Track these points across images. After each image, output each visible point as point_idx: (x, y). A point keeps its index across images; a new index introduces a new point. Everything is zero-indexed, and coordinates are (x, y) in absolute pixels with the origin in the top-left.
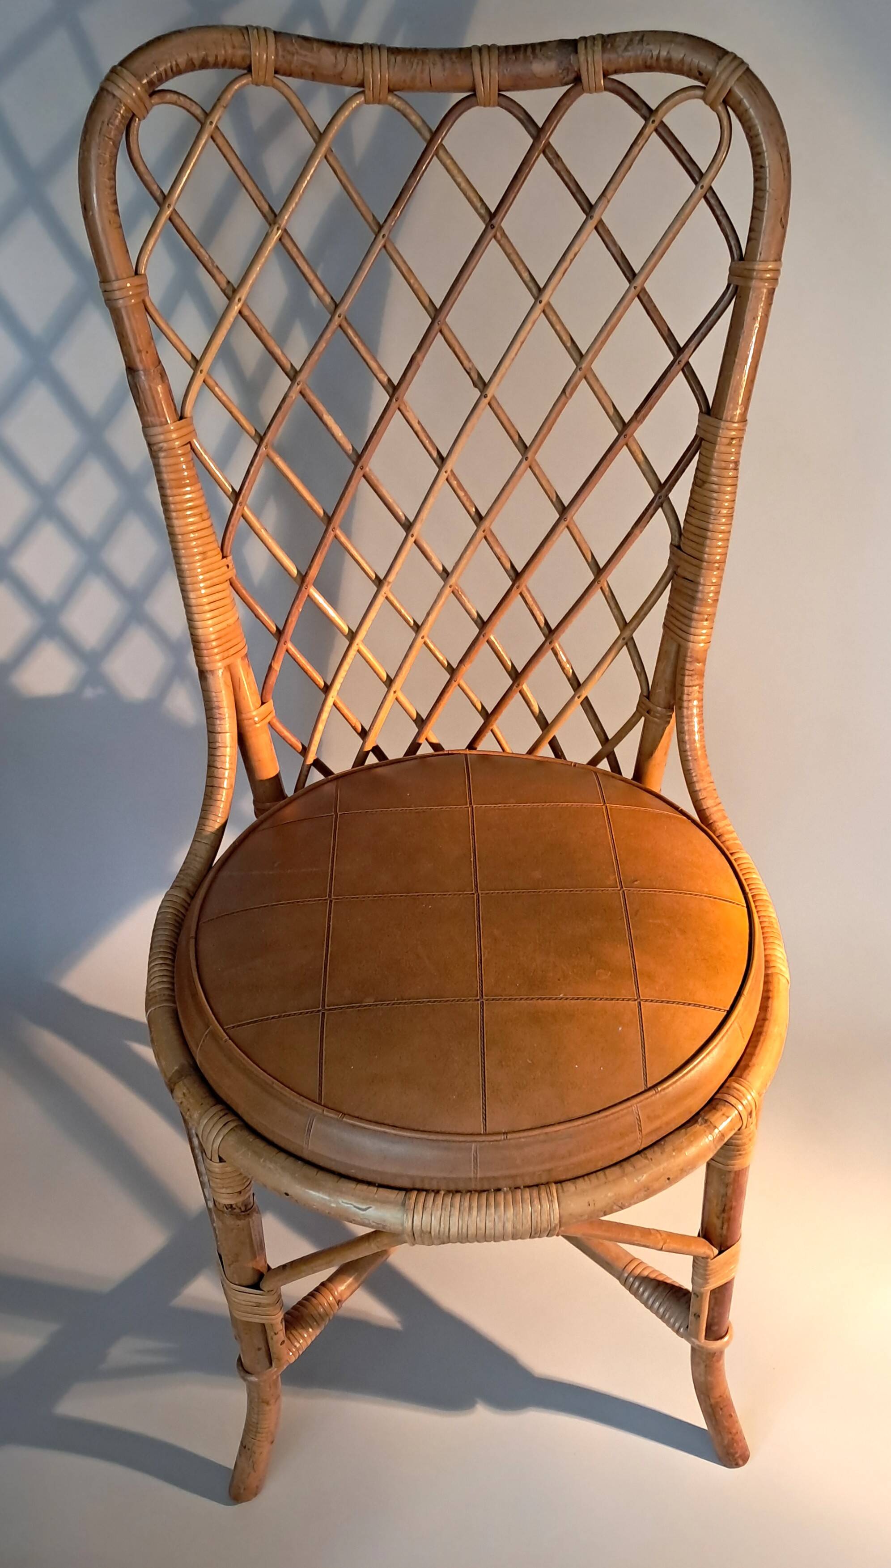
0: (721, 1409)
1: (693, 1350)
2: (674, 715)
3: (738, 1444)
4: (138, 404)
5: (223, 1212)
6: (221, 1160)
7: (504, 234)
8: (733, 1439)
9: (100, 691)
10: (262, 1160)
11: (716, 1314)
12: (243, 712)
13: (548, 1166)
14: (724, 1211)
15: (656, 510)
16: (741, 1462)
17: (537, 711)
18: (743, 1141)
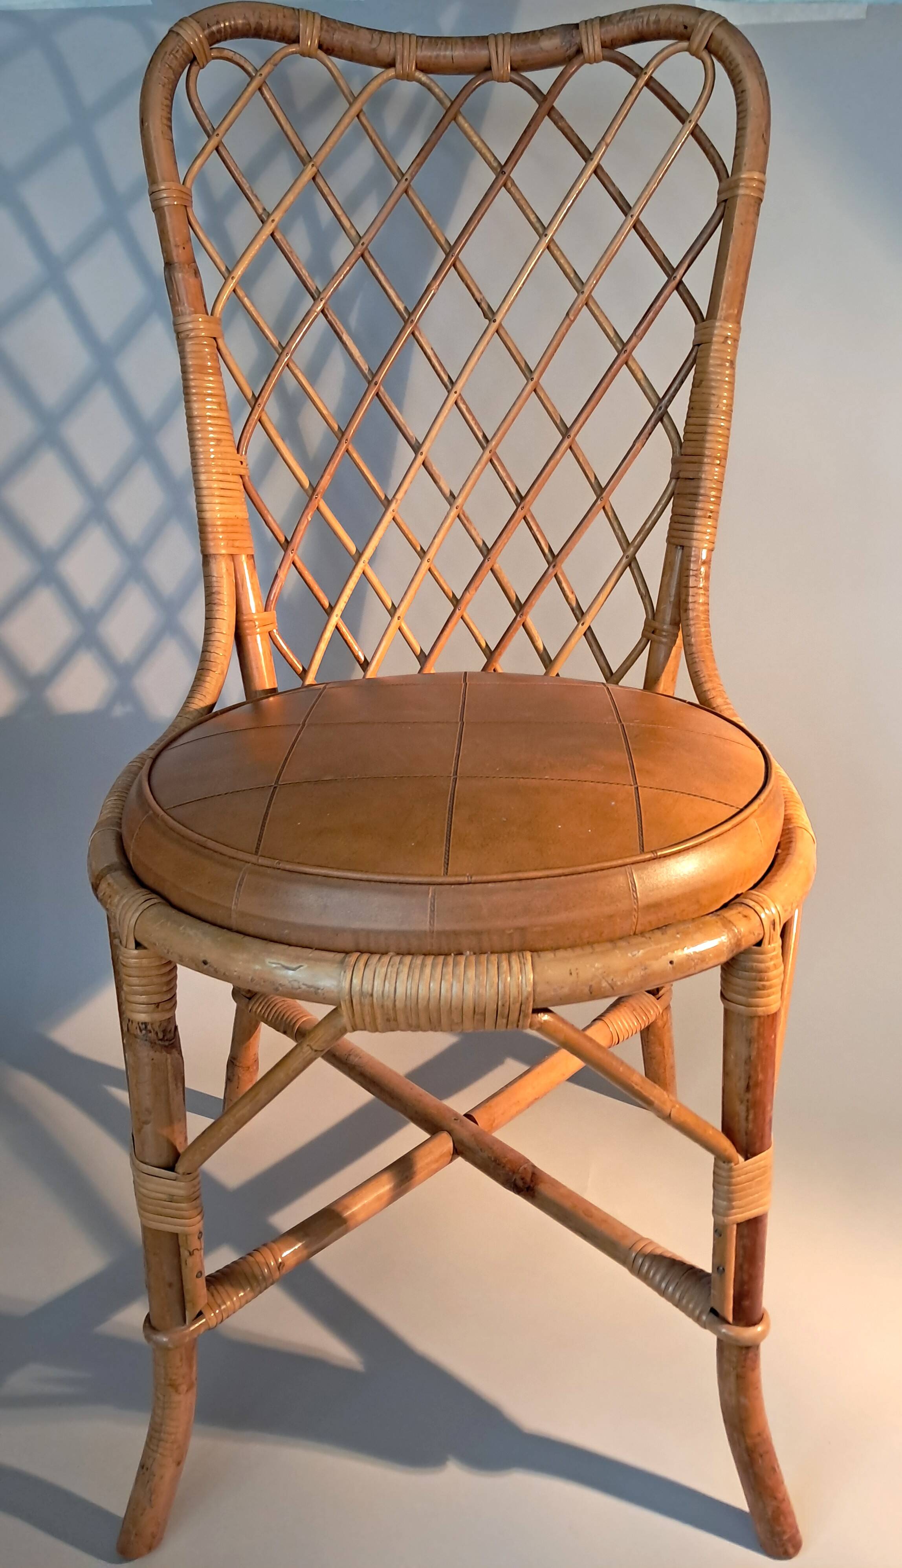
0: (761, 1456)
1: (719, 1341)
2: (680, 634)
3: (786, 1518)
4: (171, 296)
5: (136, 1037)
6: (138, 945)
7: (513, 183)
8: (778, 1508)
9: (129, 708)
10: (181, 928)
11: (746, 1277)
12: (244, 612)
13: (521, 922)
14: (748, 1088)
15: (655, 426)
16: (791, 1550)
17: (541, 647)
18: (767, 964)
